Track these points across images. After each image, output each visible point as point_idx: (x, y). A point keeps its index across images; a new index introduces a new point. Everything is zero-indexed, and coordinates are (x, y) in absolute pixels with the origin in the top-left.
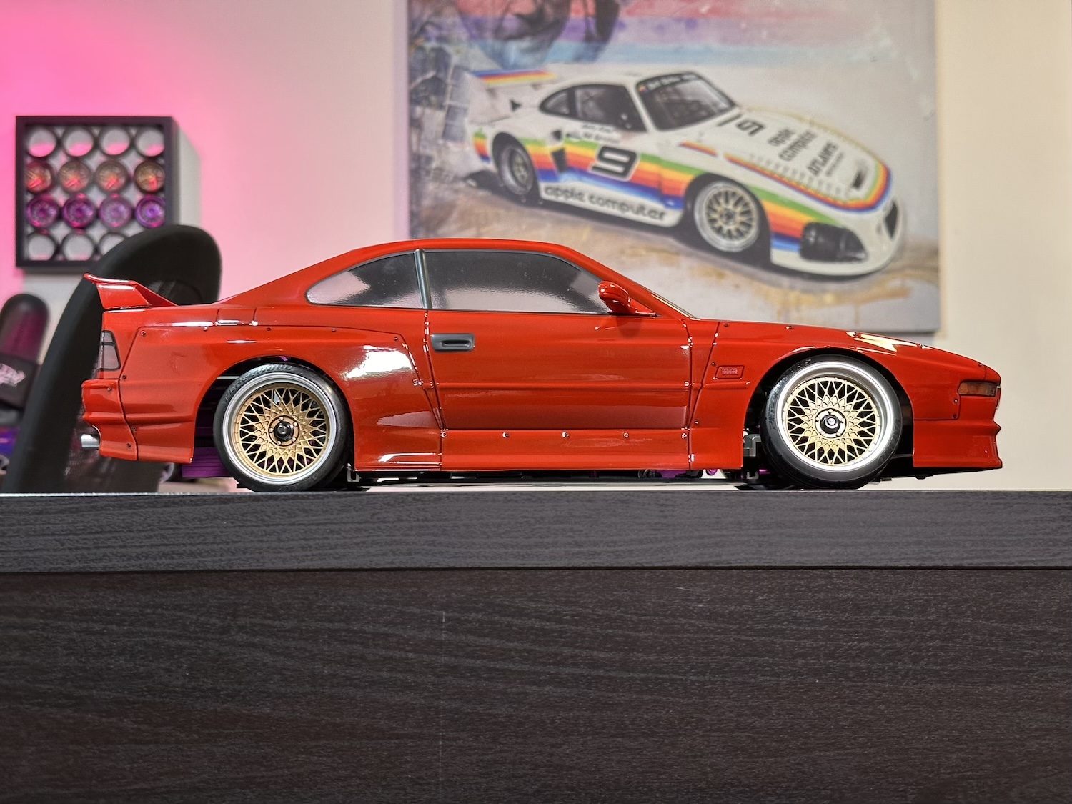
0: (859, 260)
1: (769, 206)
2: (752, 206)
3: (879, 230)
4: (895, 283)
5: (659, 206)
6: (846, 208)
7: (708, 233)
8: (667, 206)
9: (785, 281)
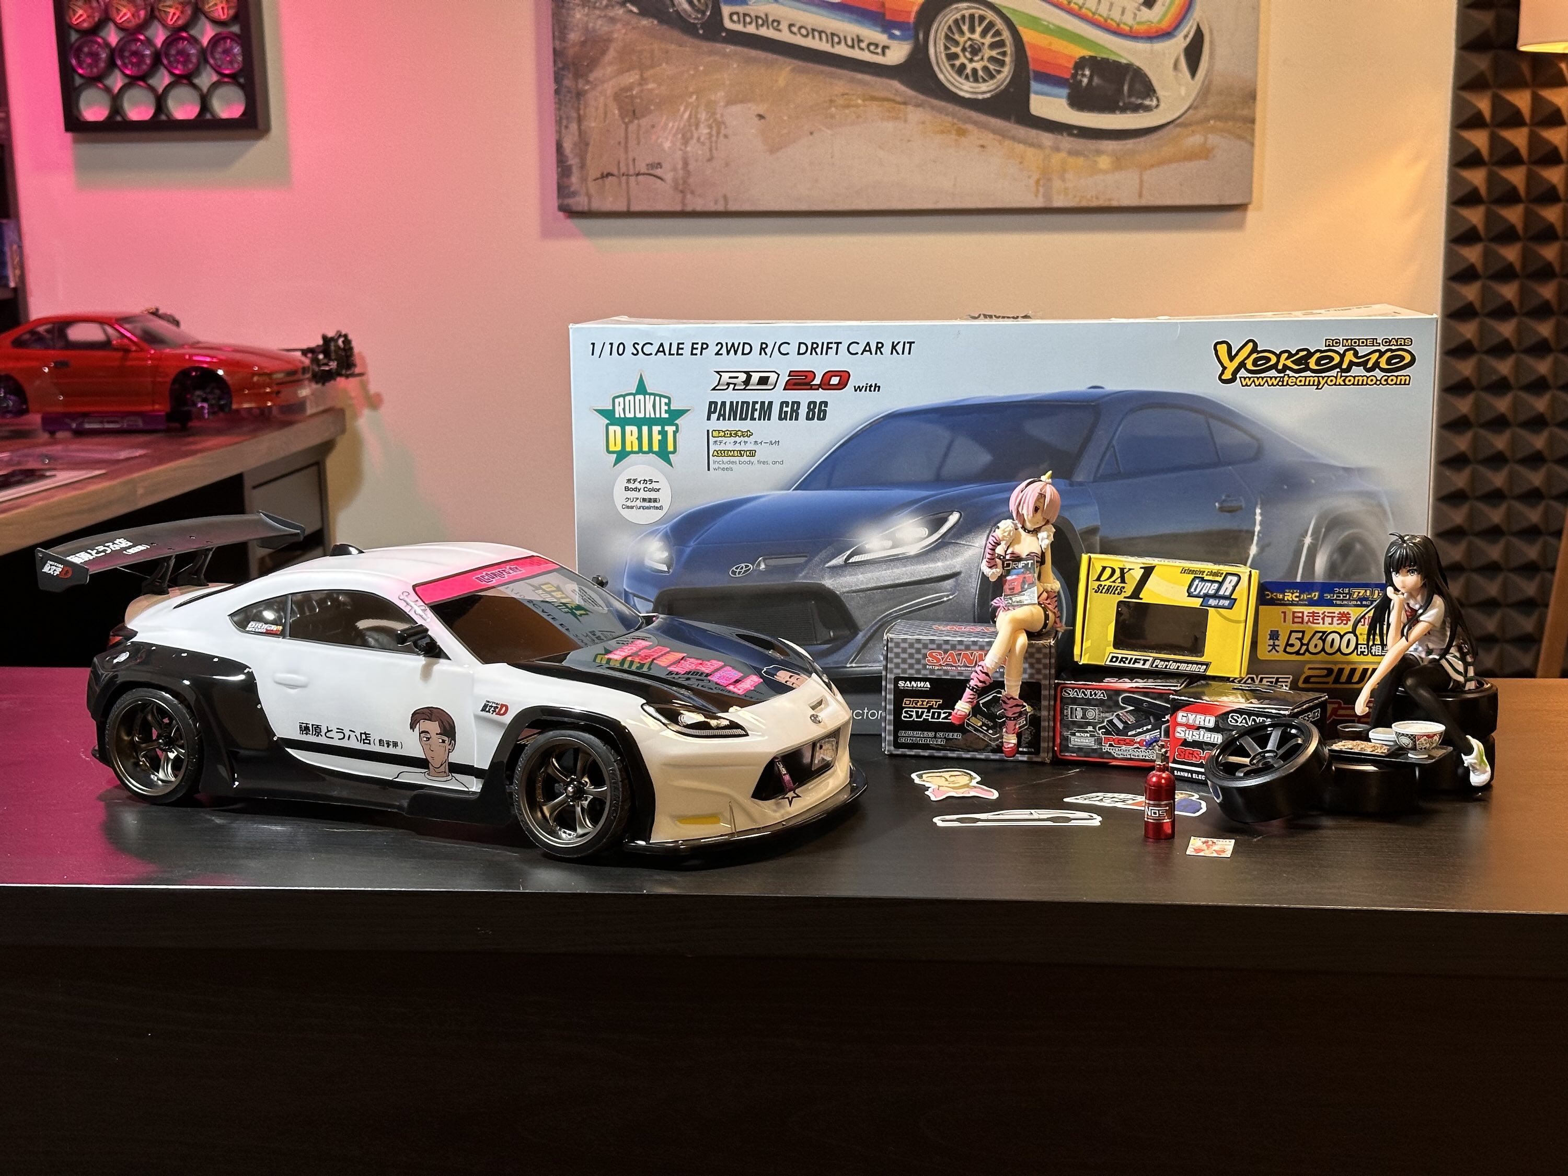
0: (1148, 109)
1: (1027, 35)
2: (1006, 35)
3: (1176, 66)
4: (1194, 140)
5: (881, 38)
6: (1132, 36)
7: (946, 75)
8: (892, 37)
9: (1047, 139)
